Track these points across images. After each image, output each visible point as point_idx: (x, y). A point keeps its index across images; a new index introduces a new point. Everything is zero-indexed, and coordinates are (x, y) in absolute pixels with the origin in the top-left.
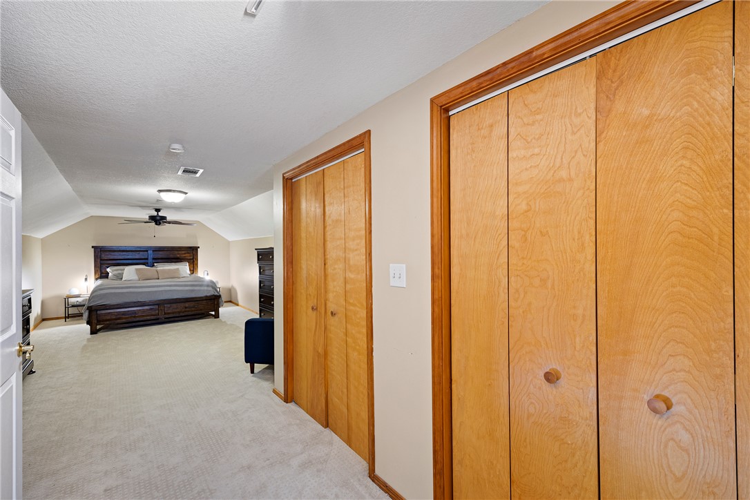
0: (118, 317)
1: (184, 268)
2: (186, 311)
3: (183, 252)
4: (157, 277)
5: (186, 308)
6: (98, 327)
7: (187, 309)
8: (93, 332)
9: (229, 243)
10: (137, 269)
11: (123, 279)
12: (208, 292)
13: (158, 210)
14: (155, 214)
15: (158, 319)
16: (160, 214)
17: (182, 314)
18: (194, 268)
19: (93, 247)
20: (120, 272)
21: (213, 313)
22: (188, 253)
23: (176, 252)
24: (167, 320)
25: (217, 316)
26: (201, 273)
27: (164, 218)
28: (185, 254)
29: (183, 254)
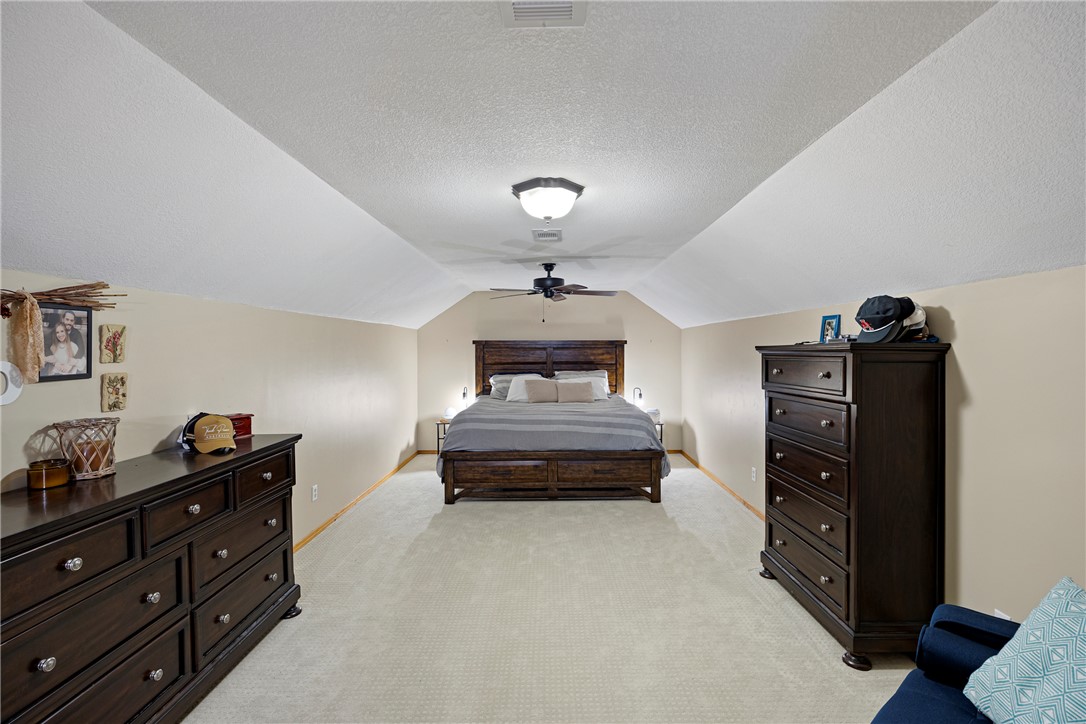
0: (484, 476)
1: (600, 381)
2: (595, 479)
3: (600, 351)
4: (555, 398)
5: (596, 472)
6: (457, 491)
7: (598, 476)
8: (450, 500)
9: (680, 330)
10: (528, 382)
11: (508, 399)
12: (640, 441)
13: (549, 267)
14: (544, 274)
15: (546, 489)
16: (554, 274)
17: (588, 485)
18: (616, 384)
19: (474, 342)
20: (505, 385)
21: (649, 490)
22: (608, 353)
23: (589, 351)
24: (562, 492)
25: (655, 498)
26: (629, 395)
27: (559, 281)
28: (603, 354)
29: (599, 355)
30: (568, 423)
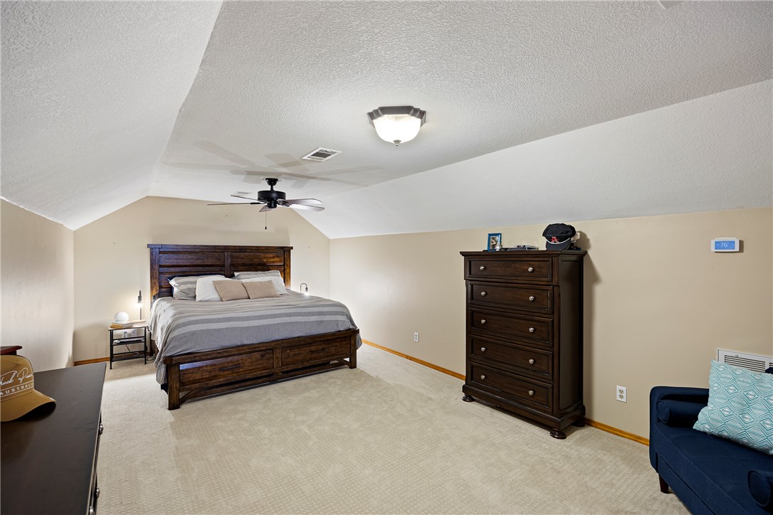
0: (213, 374)
1: (277, 280)
2: (311, 359)
3: (271, 255)
4: (246, 295)
5: (312, 352)
6: (181, 395)
7: (314, 355)
8: (173, 406)
9: (329, 240)
10: (215, 283)
11: (198, 299)
12: (336, 324)
13: (272, 182)
14: (268, 188)
15: (272, 374)
16: (276, 188)
17: (306, 364)
19: (148, 246)
20: (190, 286)
21: (348, 359)
22: (278, 257)
23: (262, 255)
24: (285, 375)
25: (353, 365)
27: (281, 195)
28: (273, 257)
29: (271, 258)
30: (289, 315)
